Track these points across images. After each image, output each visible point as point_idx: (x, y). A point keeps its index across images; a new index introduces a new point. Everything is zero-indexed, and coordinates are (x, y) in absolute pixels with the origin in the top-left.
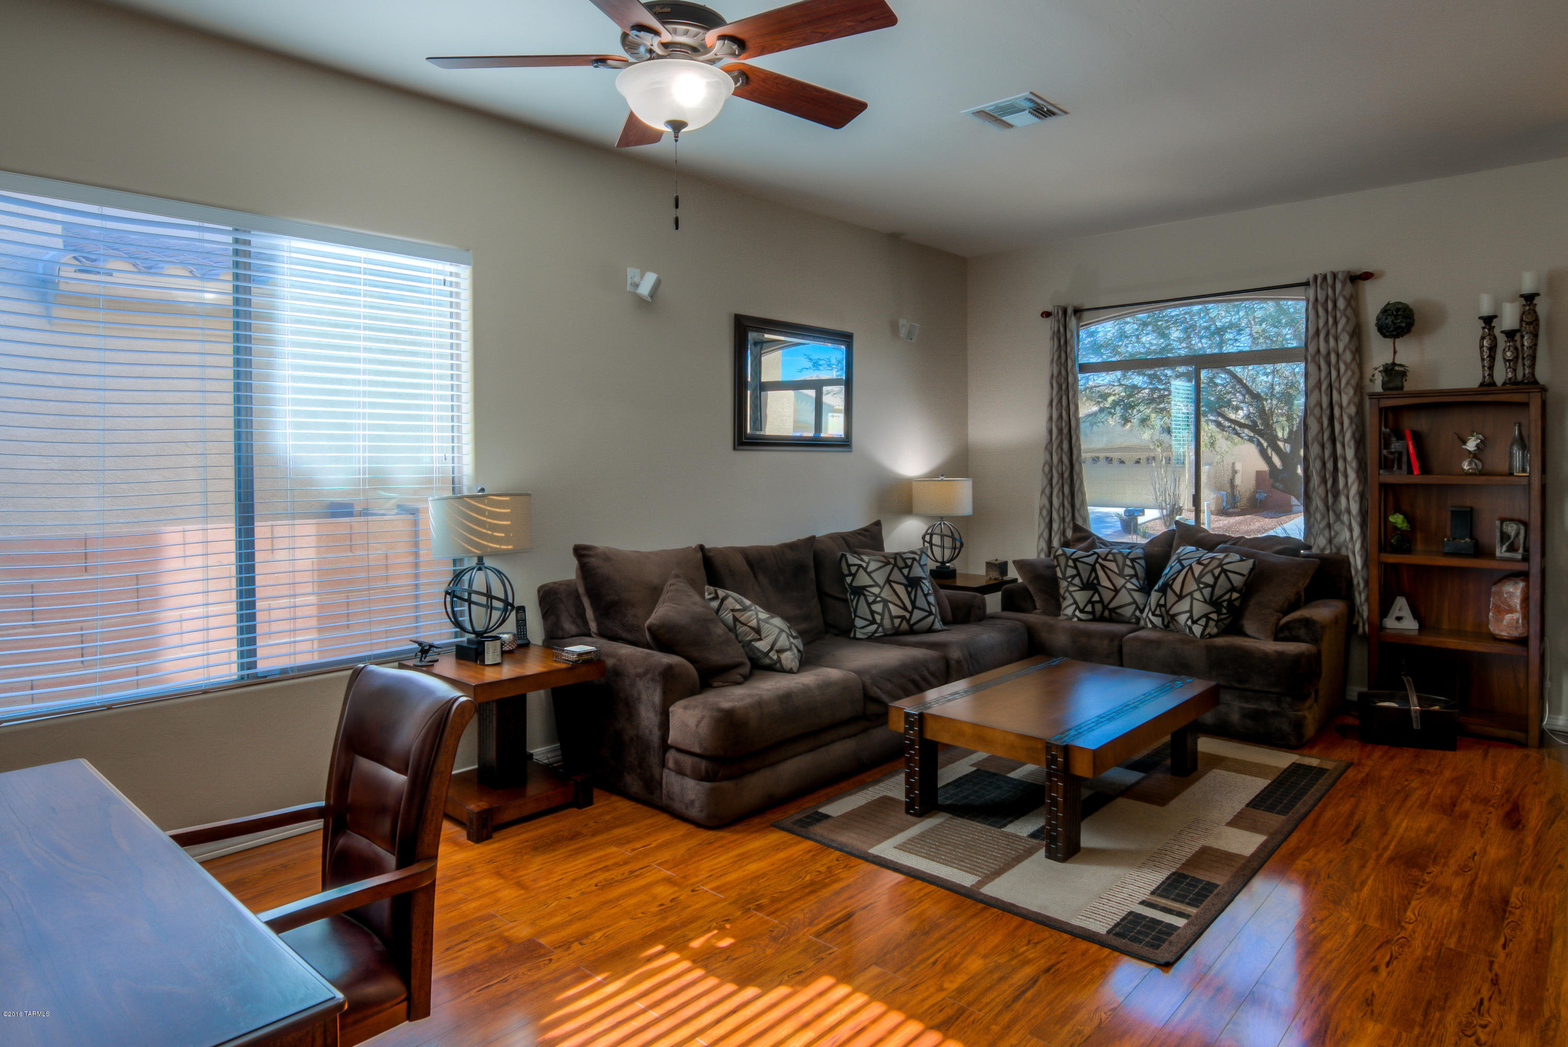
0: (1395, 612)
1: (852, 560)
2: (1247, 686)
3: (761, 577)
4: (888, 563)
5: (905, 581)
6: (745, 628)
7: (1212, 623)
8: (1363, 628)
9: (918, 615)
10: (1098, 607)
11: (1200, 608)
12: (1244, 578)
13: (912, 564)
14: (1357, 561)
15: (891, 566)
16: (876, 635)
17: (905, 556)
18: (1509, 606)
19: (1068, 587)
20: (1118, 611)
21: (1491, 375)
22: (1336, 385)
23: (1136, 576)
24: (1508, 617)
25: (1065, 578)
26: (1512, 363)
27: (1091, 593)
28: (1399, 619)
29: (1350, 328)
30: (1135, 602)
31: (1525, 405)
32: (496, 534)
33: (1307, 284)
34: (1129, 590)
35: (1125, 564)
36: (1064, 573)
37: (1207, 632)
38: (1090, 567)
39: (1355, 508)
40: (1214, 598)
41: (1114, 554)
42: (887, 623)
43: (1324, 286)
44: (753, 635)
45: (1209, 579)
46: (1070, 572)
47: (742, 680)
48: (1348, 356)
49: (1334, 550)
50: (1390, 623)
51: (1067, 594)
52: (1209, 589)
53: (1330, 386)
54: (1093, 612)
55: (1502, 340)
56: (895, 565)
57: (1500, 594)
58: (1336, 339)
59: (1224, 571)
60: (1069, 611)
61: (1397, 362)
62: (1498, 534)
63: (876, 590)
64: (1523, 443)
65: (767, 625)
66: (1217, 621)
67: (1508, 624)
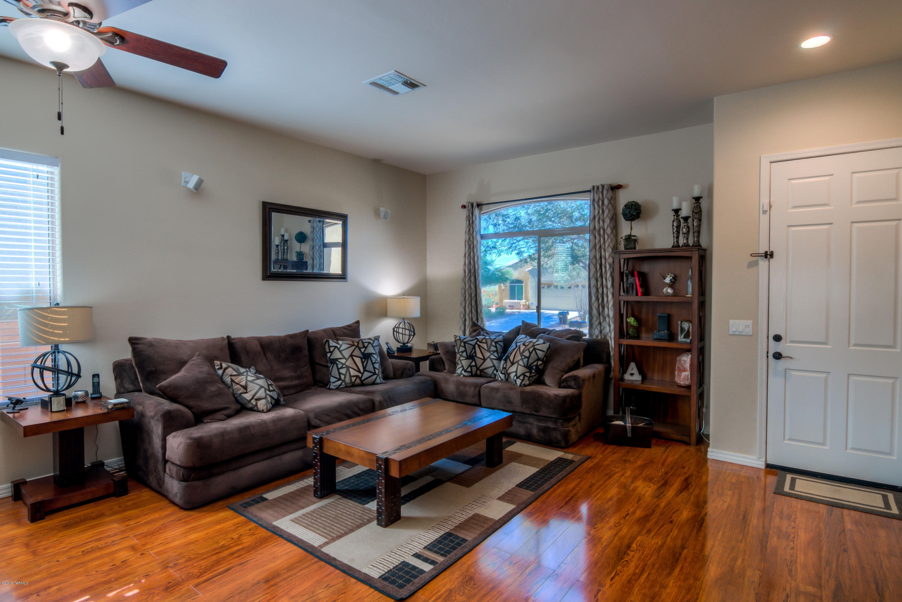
0: (630, 371)
1: (332, 343)
2: (540, 414)
3: (268, 354)
4: (353, 345)
5: (361, 356)
6: (238, 386)
7: (526, 378)
9: (366, 374)
10: (474, 369)
11: (521, 370)
12: (544, 353)
13: (368, 345)
14: (612, 343)
15: (354, 347)
16: (341, 387)
17: (364, 341)
18: (684, 368)
19: (460, 357)
20: (484, 371)
21: (678, 242)
22: (603, 246)
23: (497, 351)
24: (683, 374)
25: (459, 353)
26: (688, 235)
27: (471, 361)
28: (632, 374)
29: (610, 216)
30: (494, 366)
32: (55, 331)
33: (590, 191)
34: (491, 359)
35: (491, 345)
36: (458, 350)
37: (523, 383)
38: (472, 347)
39: (611, 314)
40: (529, 364)
41: (486, 339)
42: (348, 380)
43: (598, 192)
44: (243, 390)
45: (527, 354)
46: (462, 349)
47: (225, 417)
48: (609, 231)
49: (603, 337)
50: (627, 377)
51: (459, 362)
52: (526, 359)
53: (600, 247)
54: (471, 372)
55: (683, 222)
56: (357, 346)
57: (680, 361)
58: (603, 222)
59: (535, 349)
60: (459, 371)
61: (632, 234)
62: (679, 329)
63: (343, 361)
64: (691, 278)
65: (252, 384)
66: (529, 377)
67: (683, 377)
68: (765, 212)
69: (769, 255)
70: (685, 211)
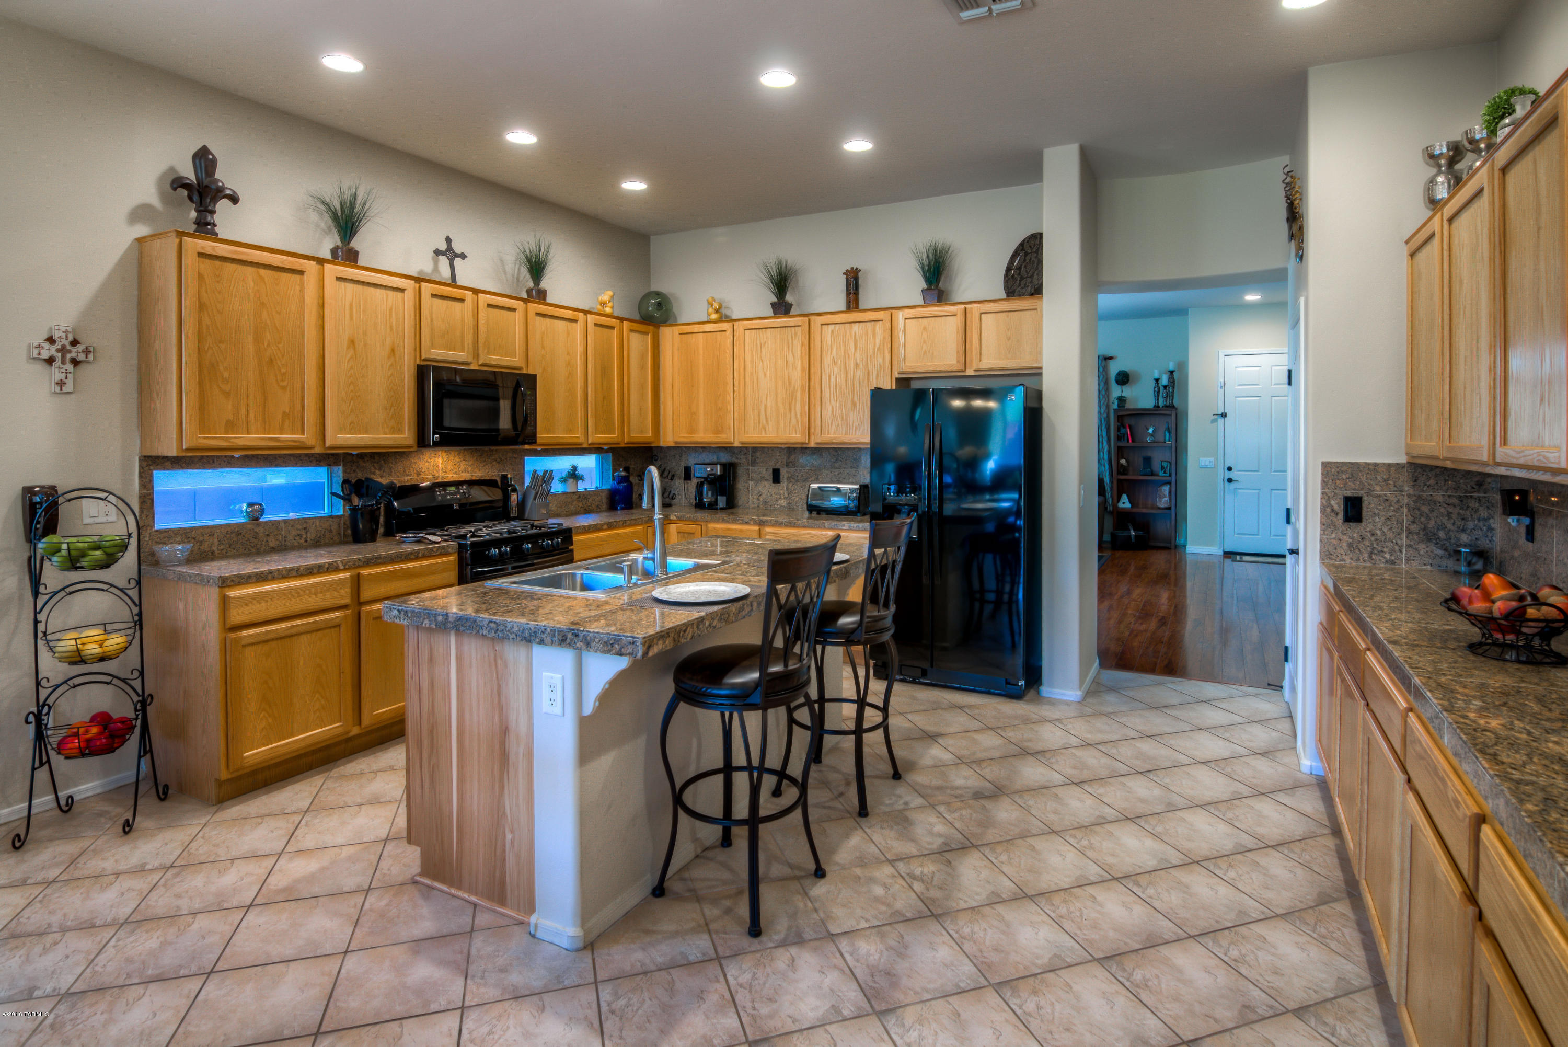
0: (1122, 500)
8: (1110, 508)
18: (1164, 495)
21: (1158, 403)
24: (1164, 499)
26: (1165, 398)
28: (1125, 503)
29: (1104, 380)
31: (1170, 415)
50: (1121, 505)
55: (1162, 389)
57: (1161, 490)
61: (1123, 396)
62: (1160, 467)
64: (1169, 430)
67: (1163, 502)
68: (1221, 387)
69: (1224, 415)
70: (1165, 381)
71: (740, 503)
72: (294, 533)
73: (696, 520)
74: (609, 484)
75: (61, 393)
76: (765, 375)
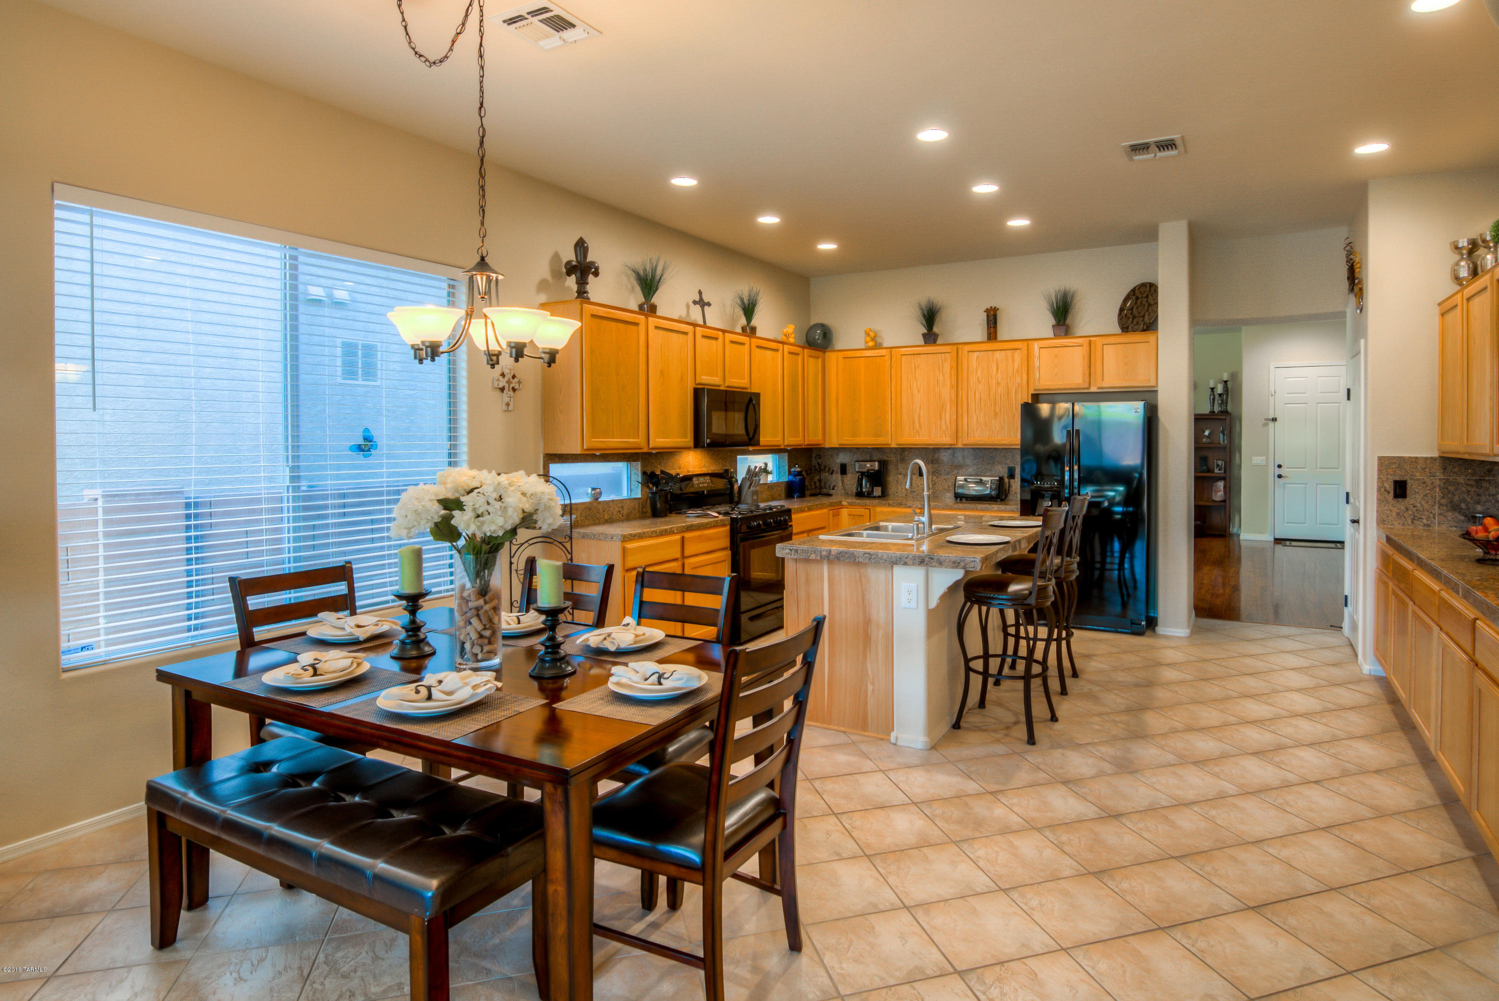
18: (1219, 490)
24: (1219, 493)
26: (1220, 405)
31: (1225, 419)
55: (1217, 397)
57: (1216, 485)
62: (1216, 465)
64: (1223, 432)
67: (1219, 495)
68: (1272, 395)
69: (1274, 420)
70: (1220, 389)
71: (890, 492)
72: (617, 509)
73: (865, 505)
74: (785, 478)
75: (507, 411)
76: (919, 391)
